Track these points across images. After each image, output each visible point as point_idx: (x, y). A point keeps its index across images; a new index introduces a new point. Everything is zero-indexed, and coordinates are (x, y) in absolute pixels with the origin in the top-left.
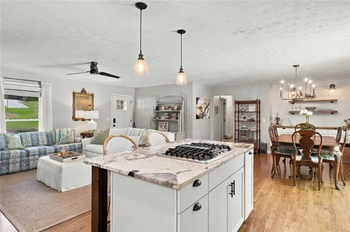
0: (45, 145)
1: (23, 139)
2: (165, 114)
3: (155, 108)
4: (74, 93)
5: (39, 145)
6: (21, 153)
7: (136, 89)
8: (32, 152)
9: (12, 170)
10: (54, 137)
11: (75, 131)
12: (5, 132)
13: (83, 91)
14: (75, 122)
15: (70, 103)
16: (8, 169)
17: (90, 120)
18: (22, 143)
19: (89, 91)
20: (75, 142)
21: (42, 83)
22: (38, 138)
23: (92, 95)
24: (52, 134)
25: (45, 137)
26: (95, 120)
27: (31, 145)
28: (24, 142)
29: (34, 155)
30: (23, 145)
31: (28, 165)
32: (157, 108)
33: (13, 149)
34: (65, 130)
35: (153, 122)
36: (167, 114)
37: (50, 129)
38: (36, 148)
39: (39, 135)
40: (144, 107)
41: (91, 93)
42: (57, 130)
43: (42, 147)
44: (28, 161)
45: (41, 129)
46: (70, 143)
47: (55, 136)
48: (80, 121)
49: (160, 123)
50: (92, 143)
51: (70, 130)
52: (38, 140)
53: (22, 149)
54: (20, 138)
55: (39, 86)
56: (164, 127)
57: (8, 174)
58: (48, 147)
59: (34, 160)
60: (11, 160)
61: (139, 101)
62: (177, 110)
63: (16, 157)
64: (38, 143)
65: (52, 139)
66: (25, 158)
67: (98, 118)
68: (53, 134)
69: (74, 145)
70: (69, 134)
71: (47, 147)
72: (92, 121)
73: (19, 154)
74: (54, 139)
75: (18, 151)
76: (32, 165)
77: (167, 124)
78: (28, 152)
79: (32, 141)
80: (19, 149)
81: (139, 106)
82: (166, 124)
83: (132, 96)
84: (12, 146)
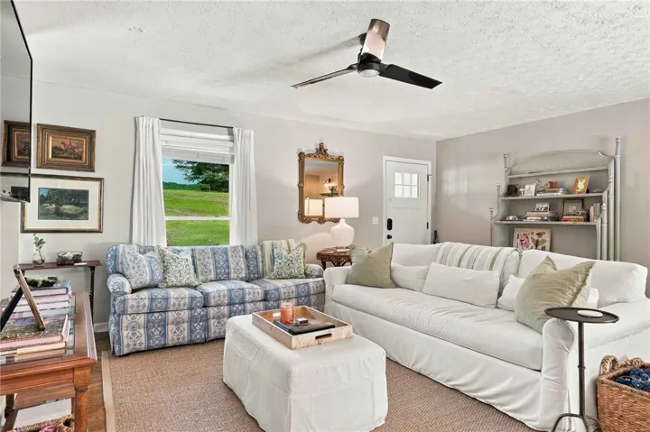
0: (242, 279)
1: (198, 262)
2: (539, 206)
3: (503, 189)
4: (301, 155)
5: (229, 279)
6: (192, 298)
7: (442, 145)
8: (214, 298)
9: (173, 339)
10: (260, 260)
11: (305, 248)
12: (164, 245)
13: (321, 151)
14: (305, 225)
15: (293, 180)
16: (164, 335)
17: (336, 221)
18: (195, 271)
19: (333, 150)
20: (307, 276)
21: (235, 130)
22: (227, 261)
23: (340, 160)
24: (256, 253)
25: (242, 260)
26: (349, 221)
27: (212, 276)
28: (199, 269)
29: (218, 306)
30: (197, 277)
31: (207, 329)
32: (512, 190)
33: (177, 287)
34: (284, 242)
35: (497, 230)
36: (546, 205)
37: (251, 241)
38: (222, 287)
39: (230, 254)
40: (464, 188)
41: (337, 156)
42: (267, 244)
43: (236, 285)
44: (206, 319)
45: (234, 240)
46: (296, 277)
47: (263, 257)
48: (314, 223)
49: (517, 232)
50: (349, 280)
51: (294, 245)
52: (228, 267)
53: (195, 287)
54: (190, 260)
55: (228, 137)
56: (532, 244)
57: (164, 348)
58: (249, 285)
59: (219, 318)
60: (170, 313)
61: (450, 175)
62: (588, 192)
63: (182, 307)
64: (228, 273)
65: (257, 266)
66: (199, 310)
67: (357, 215)
68: (260, 253)
69: (307, 284)
70: (293, 254)
71: (245, 285)
72: (342, 224)
73: (187, 301)
74: (261, 264)
75: (187, 292)
76: (214, 331)
77: (547, 237)
78: (206, 296)
79: (216, 268)
80: (188, 286)
81: (450, 188)
82: (539, 235)
83: (429, 163)
84: (173, 279)
